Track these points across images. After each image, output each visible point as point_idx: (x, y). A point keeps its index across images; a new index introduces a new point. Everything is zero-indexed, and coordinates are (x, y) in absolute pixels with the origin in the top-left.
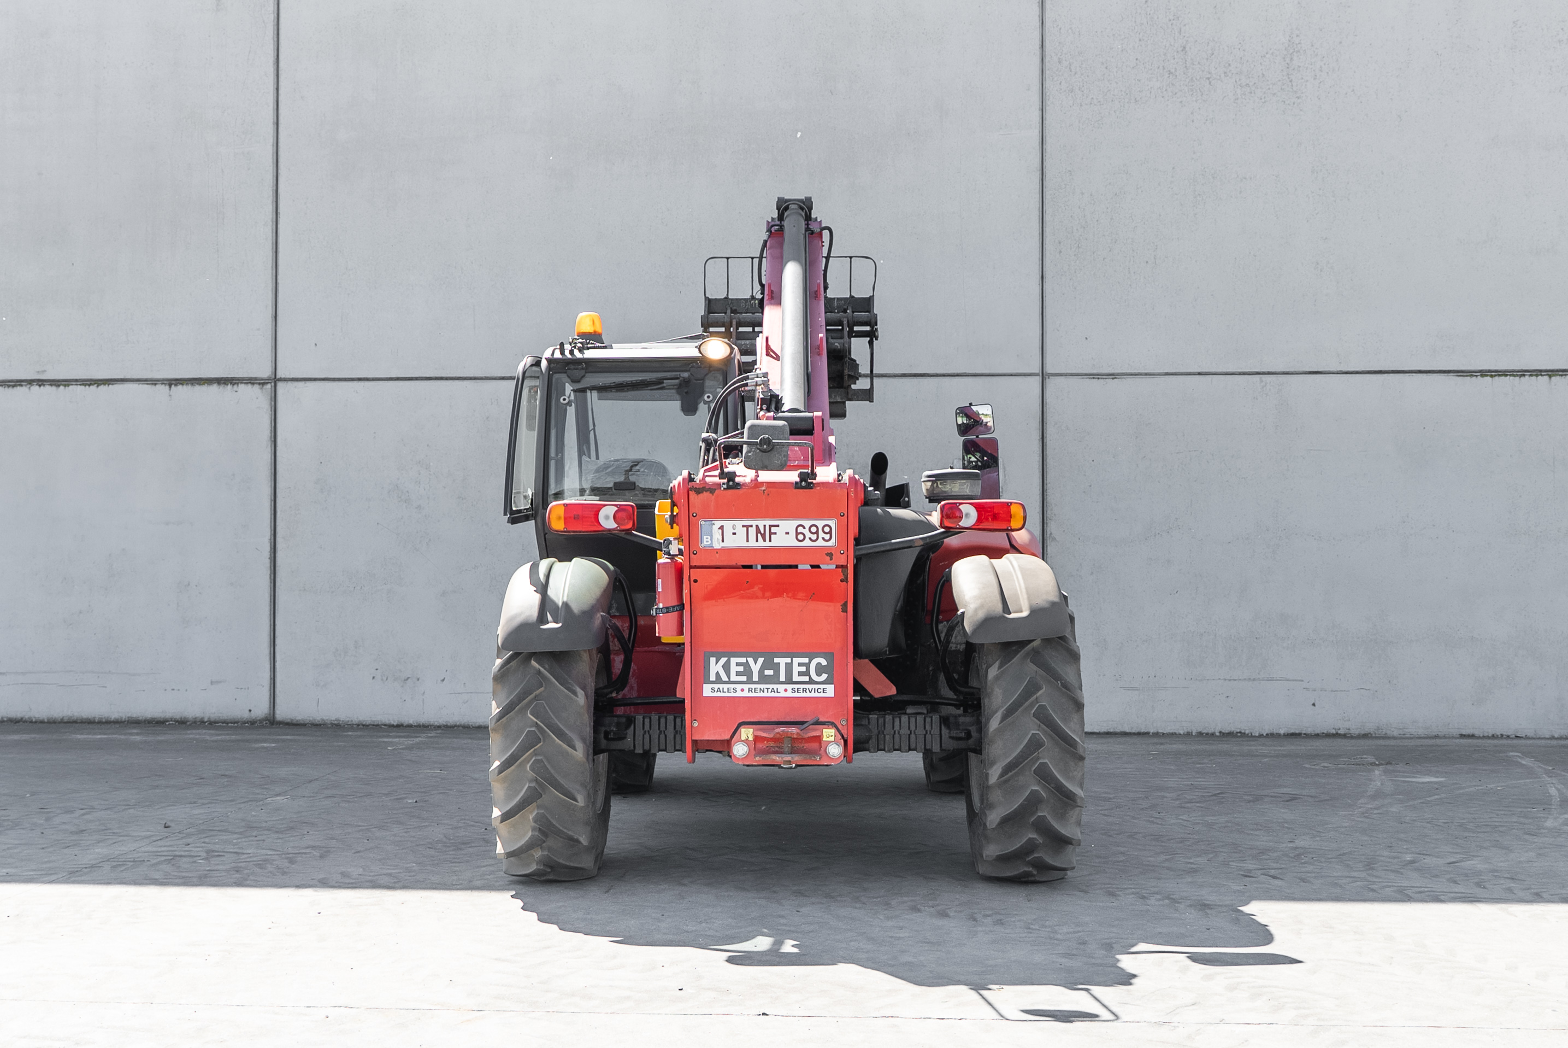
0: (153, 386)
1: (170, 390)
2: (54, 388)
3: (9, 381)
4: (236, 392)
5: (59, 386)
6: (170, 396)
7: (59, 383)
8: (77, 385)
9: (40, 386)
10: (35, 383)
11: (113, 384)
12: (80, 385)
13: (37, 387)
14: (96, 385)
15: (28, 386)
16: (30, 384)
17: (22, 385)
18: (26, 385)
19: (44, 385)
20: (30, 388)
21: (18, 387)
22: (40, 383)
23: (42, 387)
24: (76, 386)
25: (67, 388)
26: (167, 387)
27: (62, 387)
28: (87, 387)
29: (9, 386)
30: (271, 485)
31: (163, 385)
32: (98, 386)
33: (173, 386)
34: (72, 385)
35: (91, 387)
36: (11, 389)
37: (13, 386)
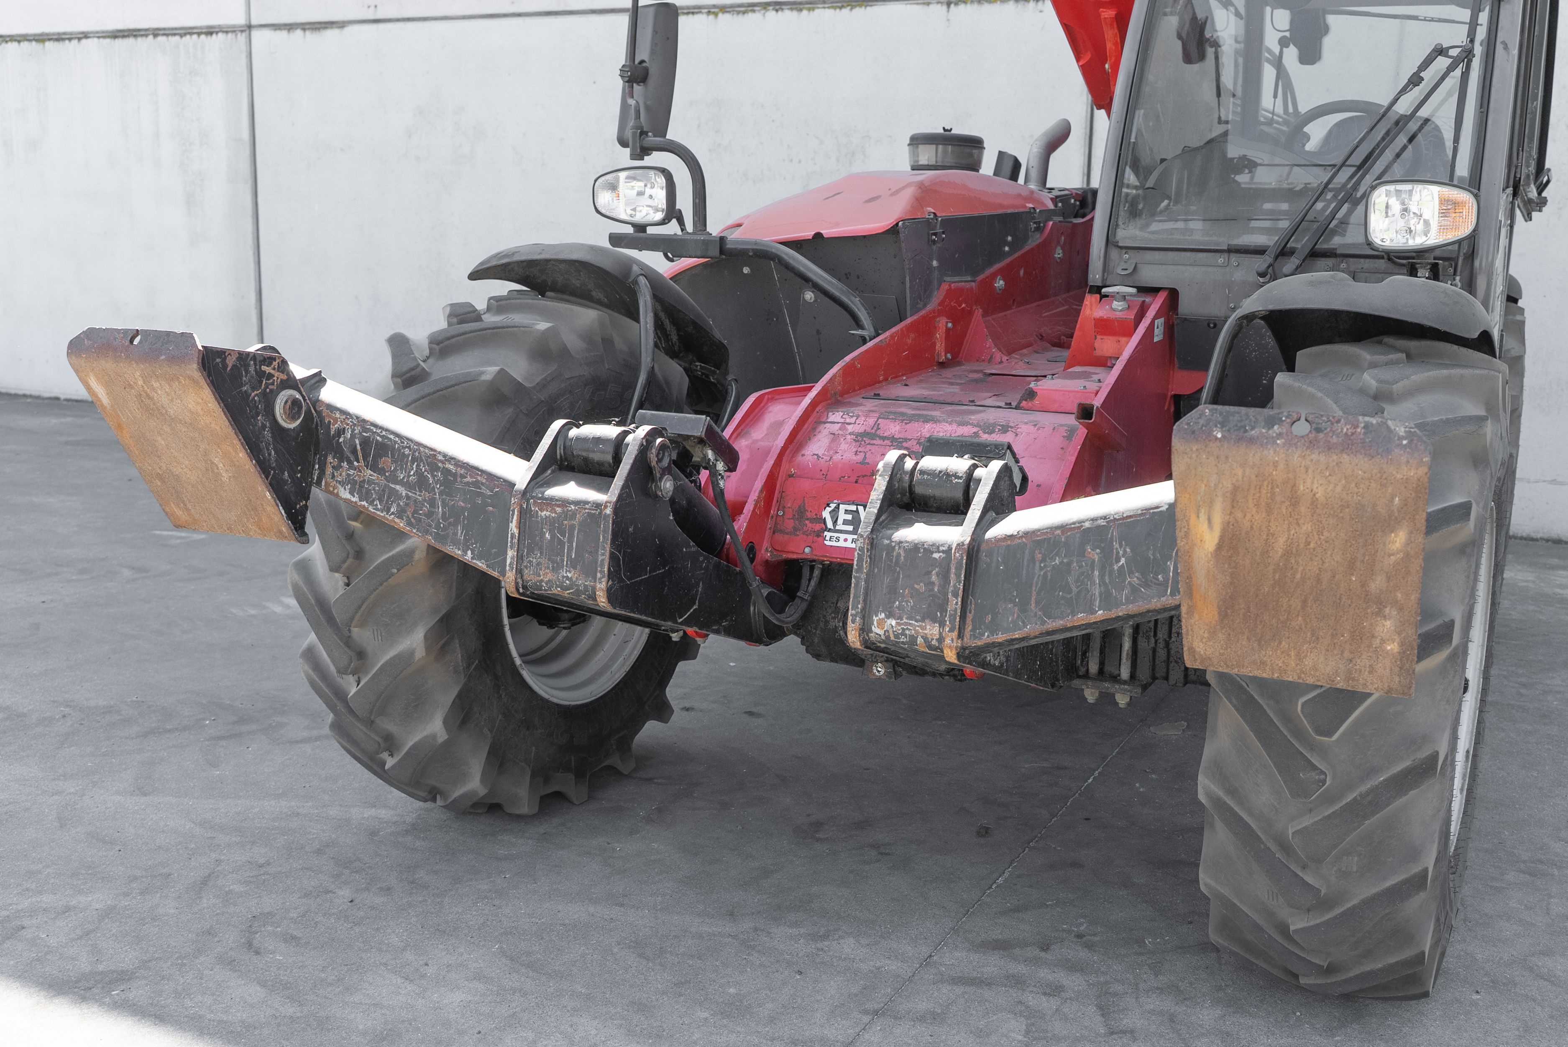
0: (925, 7)
1: (948, 11)
2: (795, 13)
3: (739, 6)
4: (1041, 11)
5: (801, 10)
6: (948, 20)
7: (802, 6)
8: (824, 8)
9: (777, 11)
10: (771, 8)
11: (871, 6)
12: (829, 8)
13: (774, 12)
14: (849, 8)
15: (763, 12)
16: (765, 8)
17: (754, 11)
18: (759, 11)
19: (782, 9)
20: (764, 14)
21: (750, 14)
22: (777, 7)
23: (780, 13)
24: (823, 10)
25: (811, 12)
26: (945, 7)
27: (805, 12)
28: (838, 10)
29: (738, 13)
30: (1085, 152)
31: (940, 5)
32: (851, 9)
33: (952, 6)
34: (818, 8)
35: (844, 10)
36: (740, 16)
37: (744, 13)
